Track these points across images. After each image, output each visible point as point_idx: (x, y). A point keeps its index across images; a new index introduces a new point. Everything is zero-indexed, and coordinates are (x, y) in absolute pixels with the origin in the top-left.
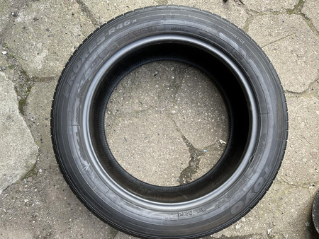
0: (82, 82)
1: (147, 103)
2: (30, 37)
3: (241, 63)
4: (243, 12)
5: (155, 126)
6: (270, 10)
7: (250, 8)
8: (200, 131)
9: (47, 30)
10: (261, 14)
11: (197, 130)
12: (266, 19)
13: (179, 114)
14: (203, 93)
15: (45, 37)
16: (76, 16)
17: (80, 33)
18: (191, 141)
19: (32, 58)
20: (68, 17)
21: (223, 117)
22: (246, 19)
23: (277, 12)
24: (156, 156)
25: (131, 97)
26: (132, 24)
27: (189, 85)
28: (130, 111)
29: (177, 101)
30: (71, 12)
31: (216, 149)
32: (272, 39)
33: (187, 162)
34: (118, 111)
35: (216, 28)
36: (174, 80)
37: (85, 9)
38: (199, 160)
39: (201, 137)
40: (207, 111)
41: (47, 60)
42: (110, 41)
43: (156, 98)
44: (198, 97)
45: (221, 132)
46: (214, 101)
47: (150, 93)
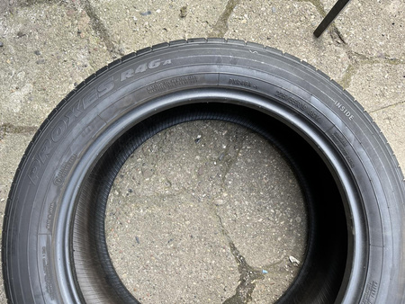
0: (65, 159)
1: (178, 184)
2: (8, 62)
3: (344, 152)
4: (343, 55)
5: (188, 222)
6: (386, 56)
7: (354, 50)
8: (259, 238)
9: (37, 53)
10: (372, 61)
11: (254, 236)
12: (378, 70)
13: (228, 207)
14: (271, 176)
15: (31, 63)
16: (83, 34)
17: (87, 63)
18: (243, 252)
19: (7, 93)
20: (72, 36)
21: (299, 219)
22: (347, 66)
23: (396, 60)
24: (183, 273)
25: (154, 171)
26: (162, 67)
27: (249, 160)
28: (149, 193)
29: (226, 185)
30: (76, 29)
31: (282, 270)
32: (384, 102)
33: (234, 288)
34: (131, 191)
35: (307, 87)
36: (226, 150)
37: (98, 27)
38: (253, 286)
39: (260, 248)
40: (274, 205)
41: (30, 99)
42: (122, 91)
43: (194, 177)
44: (260, 181)
45: (292, 243)
46: (286, 191)
47: (185, 167)
